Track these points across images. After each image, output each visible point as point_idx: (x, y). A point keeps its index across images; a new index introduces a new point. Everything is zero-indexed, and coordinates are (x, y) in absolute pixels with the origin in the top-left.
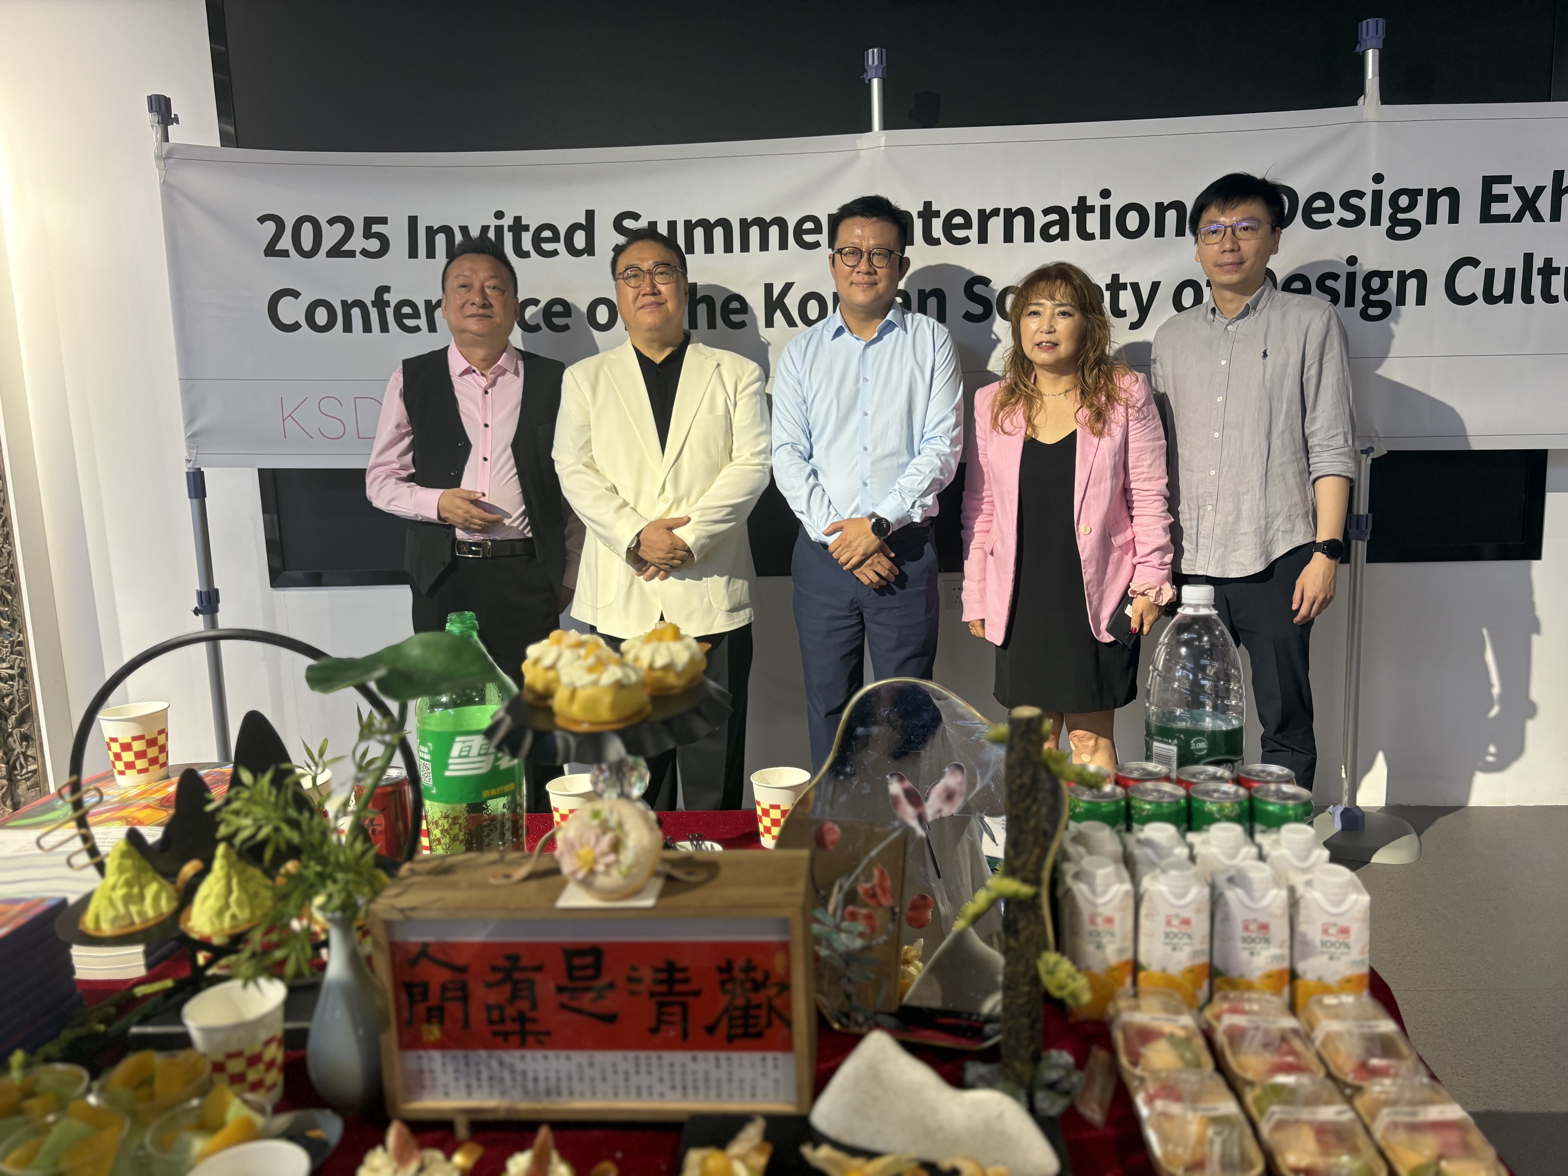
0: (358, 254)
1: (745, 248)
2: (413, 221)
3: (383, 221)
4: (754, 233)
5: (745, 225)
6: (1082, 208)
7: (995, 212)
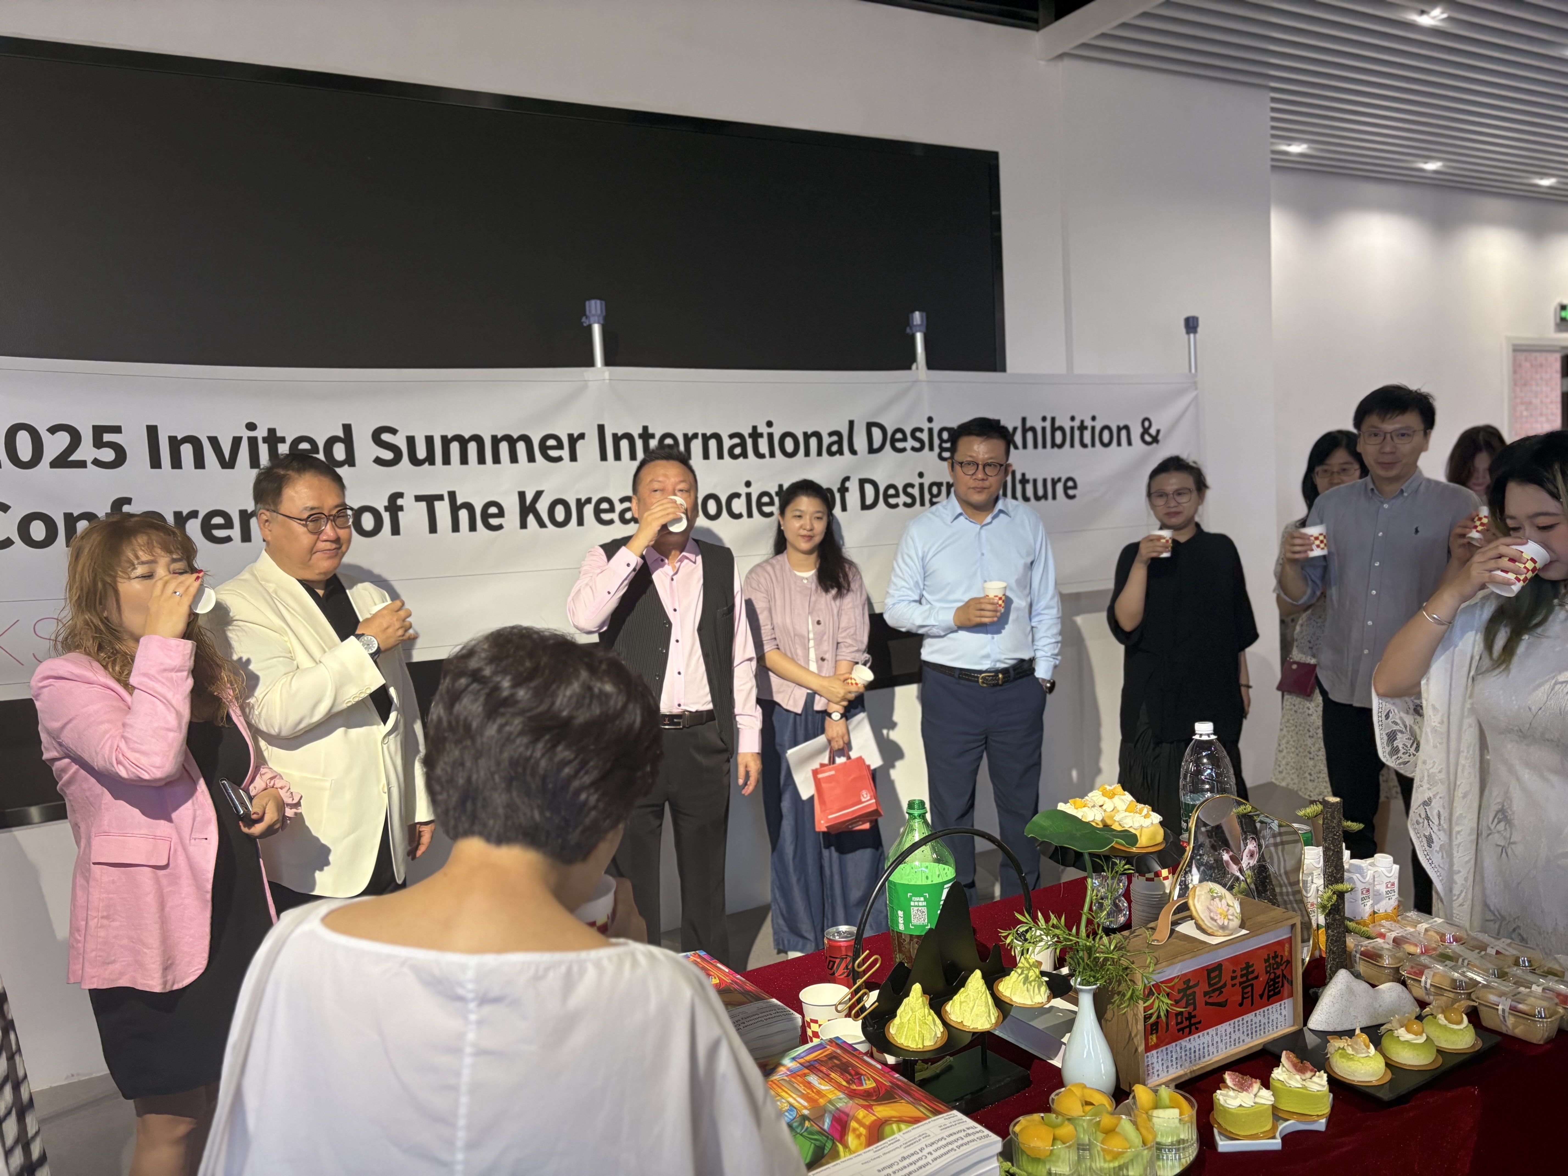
0: (89, 464)
1: (496, 460)
2: (152, 432)
3: (117, 430)
4: (504, 447)
5: (496, 441)
6: (755, 435)
7: (695, 436)
